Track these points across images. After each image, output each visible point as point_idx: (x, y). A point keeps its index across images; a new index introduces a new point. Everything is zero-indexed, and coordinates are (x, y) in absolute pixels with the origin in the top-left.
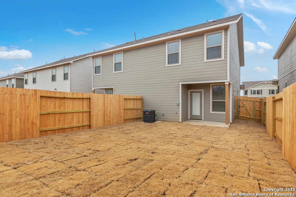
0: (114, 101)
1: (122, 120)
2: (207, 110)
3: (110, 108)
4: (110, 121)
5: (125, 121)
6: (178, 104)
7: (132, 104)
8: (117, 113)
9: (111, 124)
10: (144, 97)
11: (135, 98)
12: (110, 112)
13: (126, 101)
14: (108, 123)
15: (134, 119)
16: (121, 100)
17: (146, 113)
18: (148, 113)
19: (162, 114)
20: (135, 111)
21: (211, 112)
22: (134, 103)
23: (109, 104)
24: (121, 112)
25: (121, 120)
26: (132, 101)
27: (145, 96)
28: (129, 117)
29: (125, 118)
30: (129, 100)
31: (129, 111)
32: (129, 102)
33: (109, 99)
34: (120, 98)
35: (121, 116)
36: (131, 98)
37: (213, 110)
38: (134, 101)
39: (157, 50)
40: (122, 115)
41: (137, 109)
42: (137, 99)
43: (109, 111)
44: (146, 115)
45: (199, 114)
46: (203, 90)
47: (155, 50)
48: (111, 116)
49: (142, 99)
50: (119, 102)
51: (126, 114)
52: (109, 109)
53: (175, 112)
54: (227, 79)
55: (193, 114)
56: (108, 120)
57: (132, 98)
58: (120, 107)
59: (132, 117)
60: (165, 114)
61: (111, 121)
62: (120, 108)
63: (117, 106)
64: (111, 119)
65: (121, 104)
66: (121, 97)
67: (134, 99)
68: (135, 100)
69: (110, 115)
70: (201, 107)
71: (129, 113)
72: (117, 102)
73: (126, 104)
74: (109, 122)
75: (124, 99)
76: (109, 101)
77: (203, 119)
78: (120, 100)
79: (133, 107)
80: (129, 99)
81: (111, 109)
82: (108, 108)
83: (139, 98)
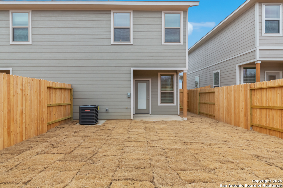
0: (29, 92)
1: (44, 126)
2: (155, 102)
3: (22, 106)
4: (21, 133)
5: (49, 126)
6: (129, 96)
7: (59, 97)
8: (36, 114)
9: (24, 139)
10: (74, 86)
11: (63, 87)
12: (22, 113)
13: (50, 91)
14: (19, 138)
15: (62, 121)
16: (43, 89)
17: (86, 110)
18: (89, 110)
19: (104, 111)
20: (62, 108)
21: (159, 104)
22: (61, 95)
23: (19, 96)
24: (42, 111)
25: (42, 127)
26: (58, 92)
27: (76, 85)
28: (54, 120)
29: (49, 122)
30: (54, 90)
31: (54, 108)
32: (54, 94)
33: (19, 87)
34: (40, 86)
35: (43, 119)
36: (56, 87)
37: (161, 103)
38: (61, 92)
39: (96, 18)
40: (45, 117)
41: (65, 105)
42: (65, 89)
43: (19, 112)
44: (85, 114)
45: (145, 108)
46: (150, 80)
47: (94, 18)
48: (24, 121)
49: (71, 89)
50: (39, 93)
51: (50, 115)
52: (19, 108)
53: (125, 107)
54: (186, 67)
55: (138, 108)
56: (18, 131)
57: (59, 87)
58: (40, 102)
59: (59, 119)
60: (110, 111)
61: (24, 132)
62: (40, 104)
63: (36, 101)
64: (24, 128)
65: (43, 96)
66: (43, 83)
67: (61, 89)
68: (63, 91)
69: (22, 121)
70: (148, 100)
71: (55, 113)
72: (36, 93)
73: (50, 97)
74: (19, 135)
75: (48, 88)
76: (19, 91)
77: (150, 113)
78: (40, 90)
79: (60, 103)
80: (54, 88)
81: (24, 108)
82: (17, 106)
83: (68, 87)
